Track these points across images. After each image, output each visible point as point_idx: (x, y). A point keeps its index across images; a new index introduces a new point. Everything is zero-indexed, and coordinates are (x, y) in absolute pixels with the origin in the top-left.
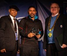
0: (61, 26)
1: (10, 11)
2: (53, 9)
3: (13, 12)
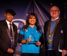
0: (62, 32)
2: (53, 13)
3: (8, 16)
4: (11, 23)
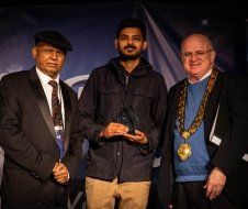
1: (38, 54)
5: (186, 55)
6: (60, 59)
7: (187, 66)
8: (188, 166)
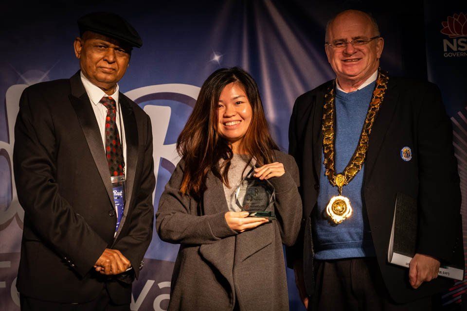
2: (346, 54)
4: (115, 96)
5: (336, 44)
6: (121, 60)
7: (337, 63)
8: (344, 233)
